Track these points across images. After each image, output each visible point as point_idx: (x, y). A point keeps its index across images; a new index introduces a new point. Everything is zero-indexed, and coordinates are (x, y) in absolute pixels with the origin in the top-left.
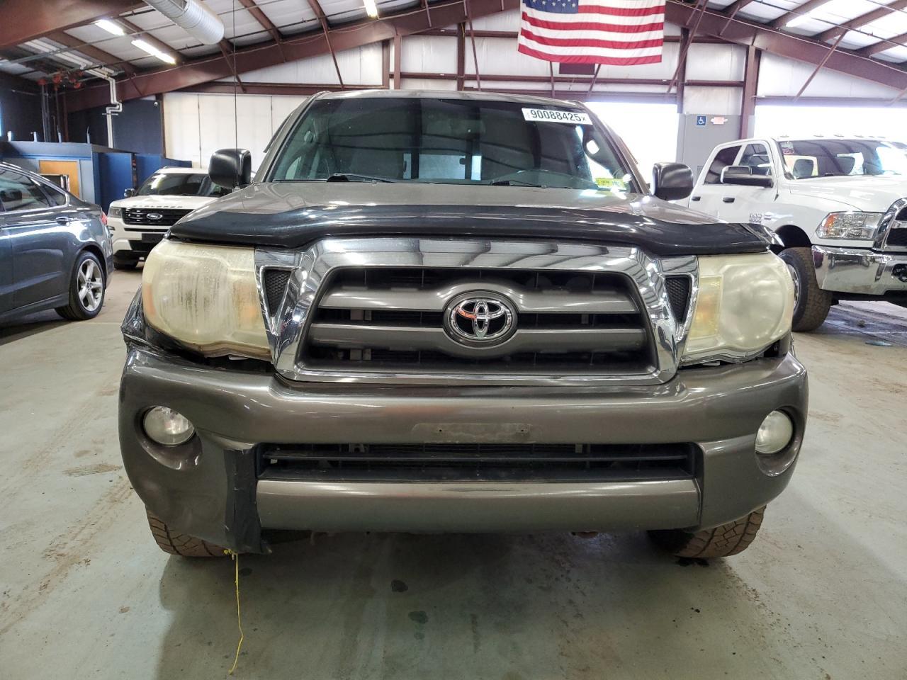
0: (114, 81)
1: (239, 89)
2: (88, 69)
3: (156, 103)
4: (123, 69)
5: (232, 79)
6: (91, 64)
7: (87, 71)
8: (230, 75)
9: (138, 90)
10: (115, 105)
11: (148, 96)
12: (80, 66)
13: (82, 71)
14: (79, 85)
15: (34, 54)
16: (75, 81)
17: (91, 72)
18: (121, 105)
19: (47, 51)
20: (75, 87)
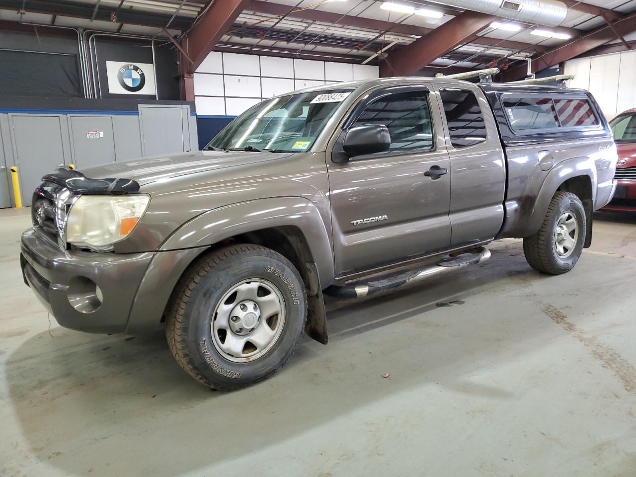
0: (531, 59)
1: (624, 47)
2: (510, 56)
3: (558, 70)
4: (535, 50)
5: (619, 41)
6: (511, 52)
7: (509, 58)
8: (616, 38)
9: (546, 63)
10: (531, 76)
11: (552, 66)
12: (504, 55)
13: (506, 58)
14: (507, 67)
15: (472, 54)
16: (504, 65)
17: (512, 57)
18: (535, 75)
19: (479, 51)
20: (504, 69)
